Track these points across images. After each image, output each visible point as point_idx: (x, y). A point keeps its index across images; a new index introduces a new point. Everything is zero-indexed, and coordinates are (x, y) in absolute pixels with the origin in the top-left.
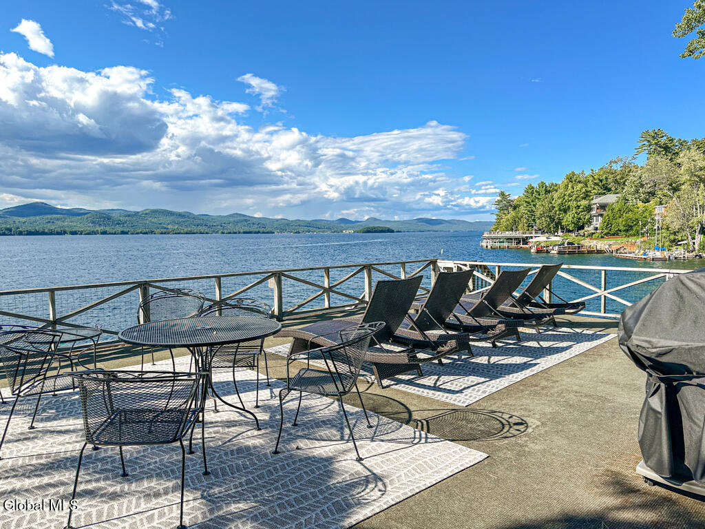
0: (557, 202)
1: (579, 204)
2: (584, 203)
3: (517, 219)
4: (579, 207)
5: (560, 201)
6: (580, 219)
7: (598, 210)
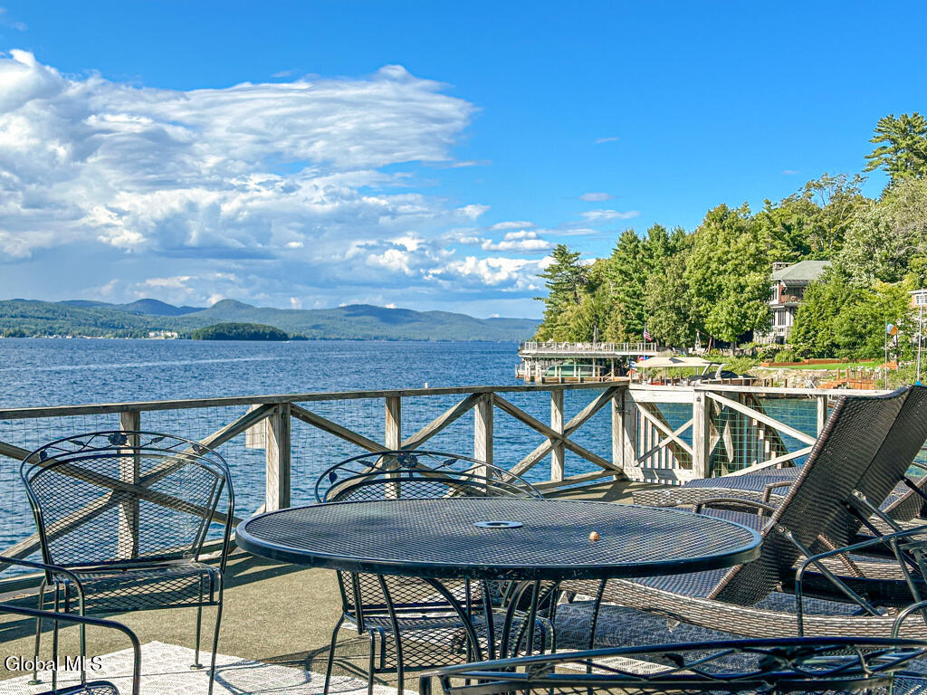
0: (692, 277)
1: (742, 280)
2: (754, 279)
3: (601, 314)
4: (742, 288)
5: (698, 275)
6: (745, 316)
7: (785, 297)
